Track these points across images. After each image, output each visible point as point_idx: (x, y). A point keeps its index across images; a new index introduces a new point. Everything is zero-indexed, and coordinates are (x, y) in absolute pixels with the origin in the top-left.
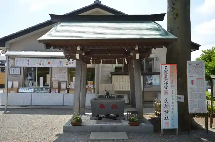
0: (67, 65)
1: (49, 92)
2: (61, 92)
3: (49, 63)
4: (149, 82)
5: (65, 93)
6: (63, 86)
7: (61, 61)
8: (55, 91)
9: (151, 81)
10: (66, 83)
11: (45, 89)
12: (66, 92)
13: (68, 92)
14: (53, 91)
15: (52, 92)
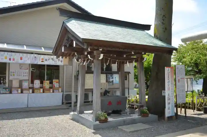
0: (42, 61)
1: (9, 92)
2: (24, 92)
3: (21, 59)
4: (111, 80)
5: (29, 93)
6: (26, 85)
7: (35, 57)
8: (18, 91)
9: (112, 79)
10: (28, 81)
11: (2, 89)
12: (31, 92)
13: (33, 92)
14: (14, 91)
15: (13, 93)
